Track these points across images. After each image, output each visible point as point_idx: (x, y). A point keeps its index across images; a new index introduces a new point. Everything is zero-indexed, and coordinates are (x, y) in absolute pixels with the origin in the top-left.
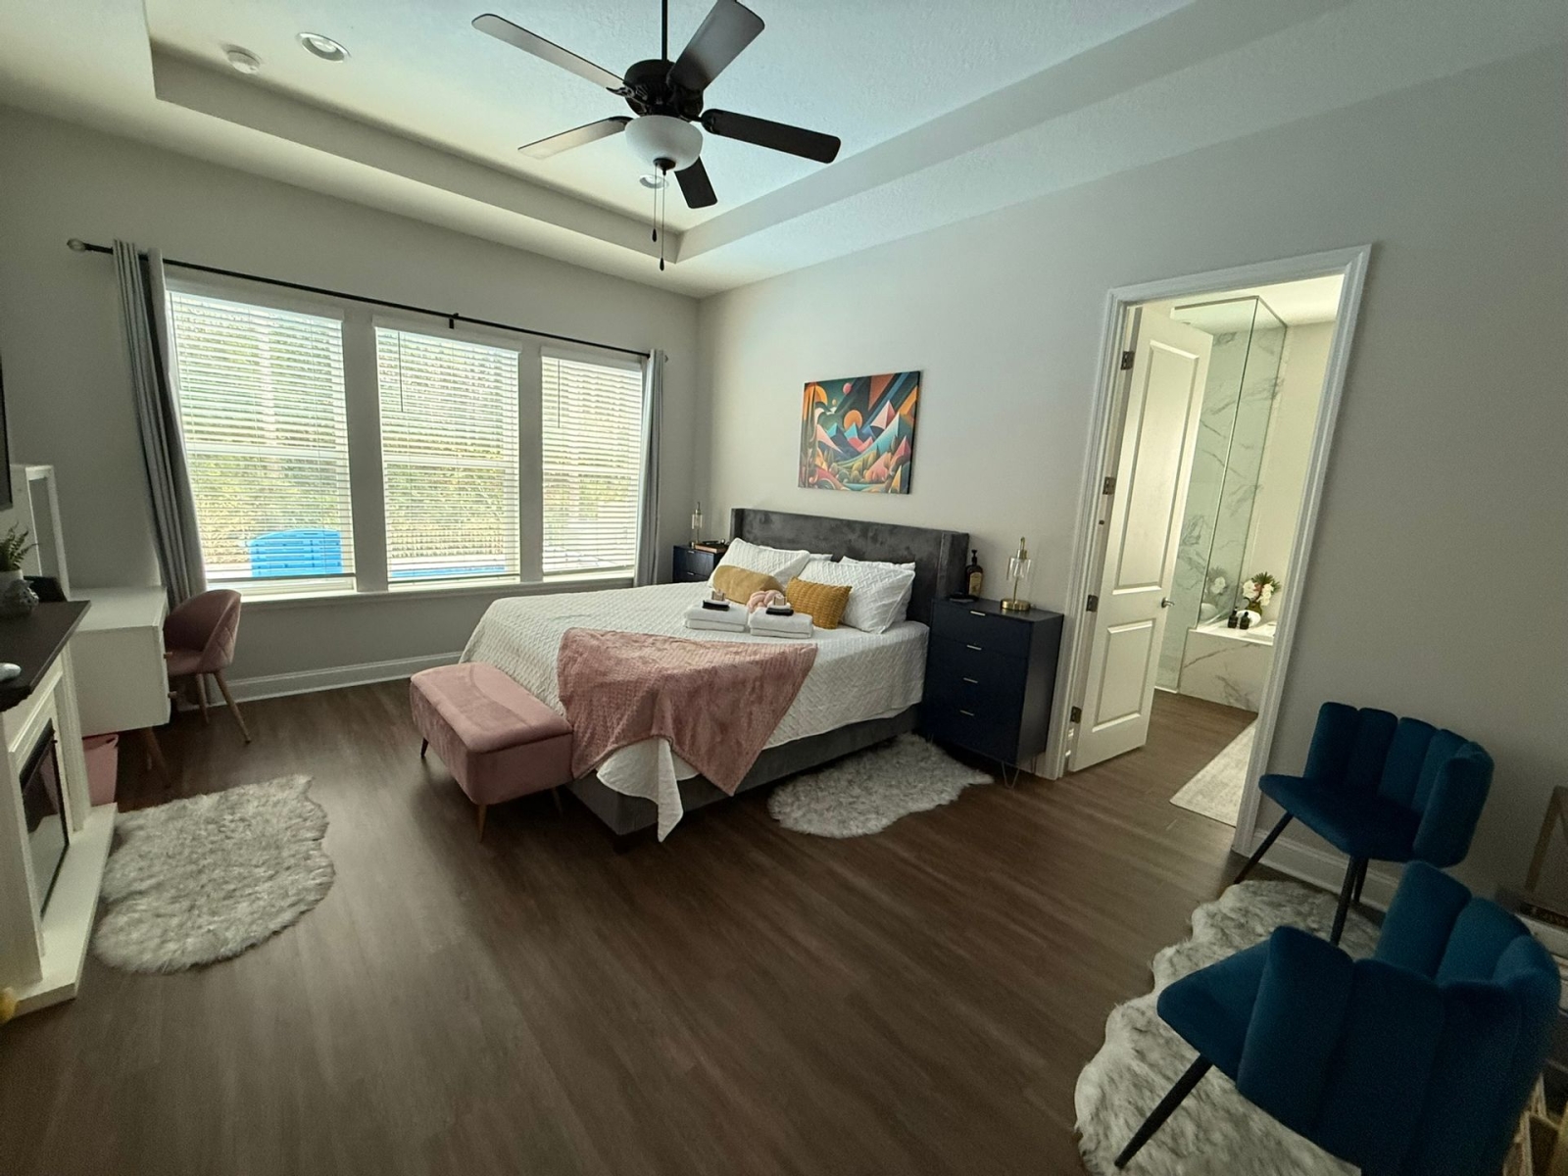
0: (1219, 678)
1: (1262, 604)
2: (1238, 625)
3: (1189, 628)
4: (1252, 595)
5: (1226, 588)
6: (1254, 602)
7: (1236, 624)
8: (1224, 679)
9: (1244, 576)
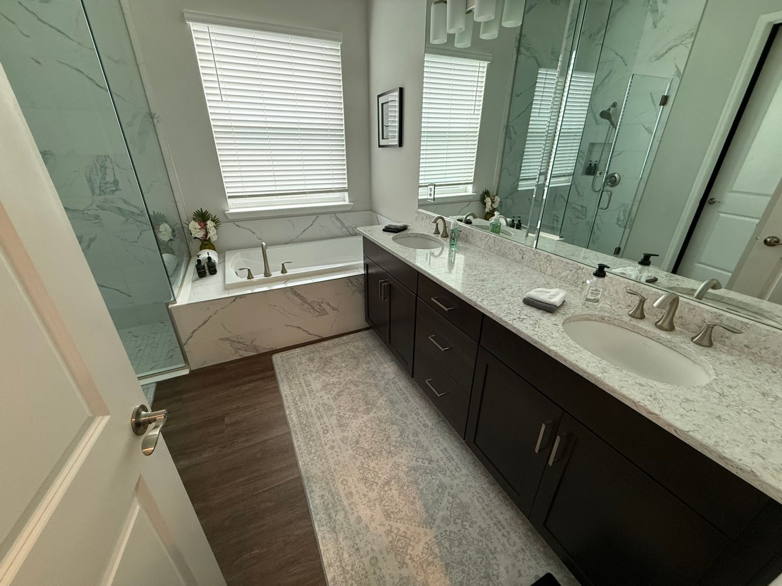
0: (222, 339)
1: (212, 240)
2: (208, 273)
3: (167, 305)
4: (200, 234)
5: (173, 231)
6: (205, 240)
7: (205, 272)
8: (227, 339)
9: (184, 218)
